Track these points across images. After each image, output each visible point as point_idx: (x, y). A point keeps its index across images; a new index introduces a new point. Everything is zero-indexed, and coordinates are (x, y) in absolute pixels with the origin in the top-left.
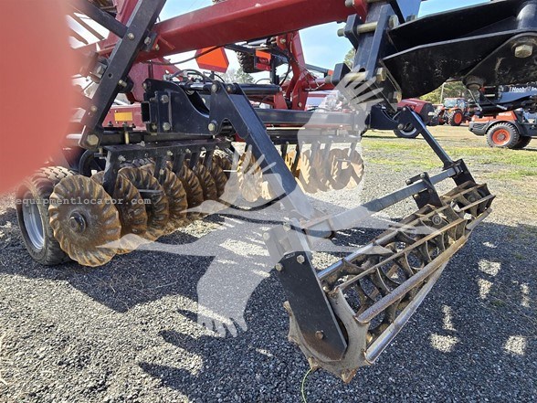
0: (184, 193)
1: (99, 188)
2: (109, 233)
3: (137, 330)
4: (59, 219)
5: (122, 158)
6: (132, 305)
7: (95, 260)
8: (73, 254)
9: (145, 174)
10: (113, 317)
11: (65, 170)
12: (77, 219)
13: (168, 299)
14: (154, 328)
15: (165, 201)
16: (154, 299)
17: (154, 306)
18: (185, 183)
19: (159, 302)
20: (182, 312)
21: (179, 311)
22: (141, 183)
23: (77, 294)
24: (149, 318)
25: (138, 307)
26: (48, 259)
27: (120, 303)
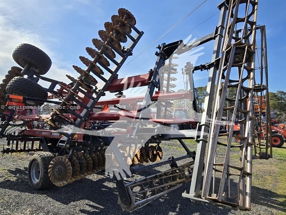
0: (92, 162)
1: (67, 160)
2: (68, 174)
3: (72, 210)
4: (52, 170)
5: (75, 151)
6: (70, 202)
7: (61, 184)
8: (54, 182)
9: (80, 155)
10: (63, 206)
11: (50, 153)
12: (59, 170)
13: (82, 201)
14: (78, 209)
15: (86, 165)
16: (78, 201)
17: (78, 203)
18: (92, 158)
19: (79, 202)
20: (87, 205)
21: (86, 204)
22: (78, 158)
23: (50, 199)
24: (76, 206)
25: (72, 203)
26: (39, 186)
27: (66, 202)
